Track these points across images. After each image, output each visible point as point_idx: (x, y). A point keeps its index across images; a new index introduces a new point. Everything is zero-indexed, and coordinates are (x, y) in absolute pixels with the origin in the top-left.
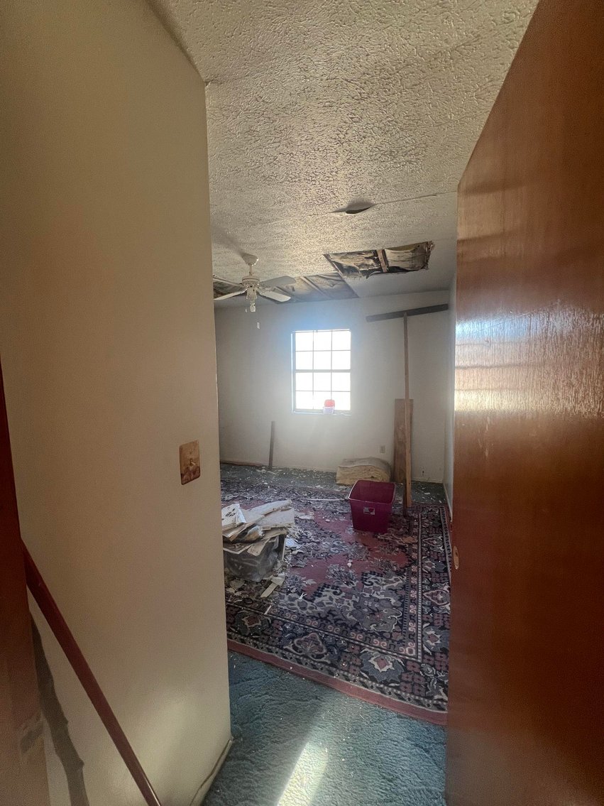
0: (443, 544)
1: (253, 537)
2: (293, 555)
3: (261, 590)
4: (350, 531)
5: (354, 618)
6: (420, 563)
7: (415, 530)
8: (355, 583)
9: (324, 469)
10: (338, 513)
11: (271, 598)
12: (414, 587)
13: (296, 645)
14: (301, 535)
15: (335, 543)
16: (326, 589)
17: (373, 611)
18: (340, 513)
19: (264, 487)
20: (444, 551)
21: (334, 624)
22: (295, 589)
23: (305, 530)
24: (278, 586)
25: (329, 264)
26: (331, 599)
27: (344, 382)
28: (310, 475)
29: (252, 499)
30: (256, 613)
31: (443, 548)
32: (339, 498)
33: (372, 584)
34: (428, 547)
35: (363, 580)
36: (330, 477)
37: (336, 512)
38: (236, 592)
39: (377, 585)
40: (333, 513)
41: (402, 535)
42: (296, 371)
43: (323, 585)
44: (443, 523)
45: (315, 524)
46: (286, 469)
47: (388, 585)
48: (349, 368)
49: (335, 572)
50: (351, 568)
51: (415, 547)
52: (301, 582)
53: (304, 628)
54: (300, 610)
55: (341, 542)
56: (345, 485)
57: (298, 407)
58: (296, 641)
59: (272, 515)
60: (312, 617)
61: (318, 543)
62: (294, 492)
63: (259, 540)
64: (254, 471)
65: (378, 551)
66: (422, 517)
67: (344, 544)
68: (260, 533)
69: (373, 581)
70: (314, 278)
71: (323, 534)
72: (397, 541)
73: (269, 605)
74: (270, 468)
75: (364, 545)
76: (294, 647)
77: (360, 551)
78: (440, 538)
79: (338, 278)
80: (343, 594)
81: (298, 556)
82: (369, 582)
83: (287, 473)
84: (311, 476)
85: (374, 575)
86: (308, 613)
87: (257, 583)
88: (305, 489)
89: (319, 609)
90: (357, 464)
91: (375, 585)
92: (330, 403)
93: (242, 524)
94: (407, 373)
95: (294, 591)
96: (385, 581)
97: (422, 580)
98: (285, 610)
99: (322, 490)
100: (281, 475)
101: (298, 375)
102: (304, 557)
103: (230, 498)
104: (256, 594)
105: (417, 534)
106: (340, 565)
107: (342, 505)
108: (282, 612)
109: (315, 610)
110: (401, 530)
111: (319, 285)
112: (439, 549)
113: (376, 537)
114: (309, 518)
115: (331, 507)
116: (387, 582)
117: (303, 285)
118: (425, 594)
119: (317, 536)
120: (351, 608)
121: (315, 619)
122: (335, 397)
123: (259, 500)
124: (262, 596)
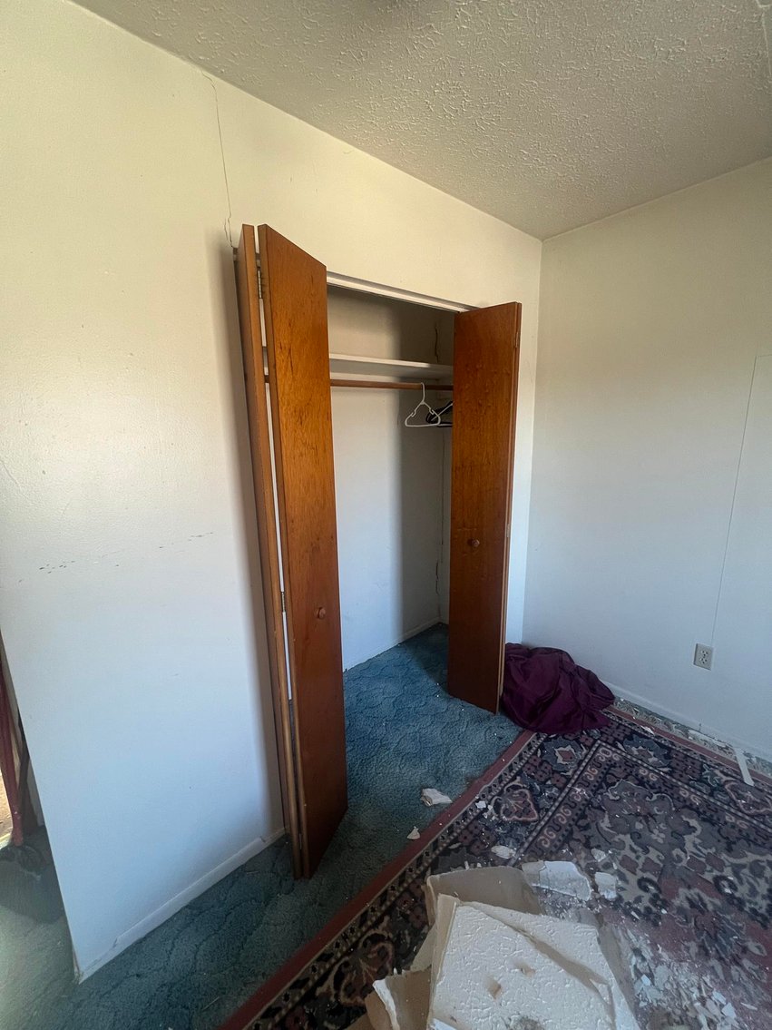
13: (381, 944)
58: (390, 947)
76: (377, 939)
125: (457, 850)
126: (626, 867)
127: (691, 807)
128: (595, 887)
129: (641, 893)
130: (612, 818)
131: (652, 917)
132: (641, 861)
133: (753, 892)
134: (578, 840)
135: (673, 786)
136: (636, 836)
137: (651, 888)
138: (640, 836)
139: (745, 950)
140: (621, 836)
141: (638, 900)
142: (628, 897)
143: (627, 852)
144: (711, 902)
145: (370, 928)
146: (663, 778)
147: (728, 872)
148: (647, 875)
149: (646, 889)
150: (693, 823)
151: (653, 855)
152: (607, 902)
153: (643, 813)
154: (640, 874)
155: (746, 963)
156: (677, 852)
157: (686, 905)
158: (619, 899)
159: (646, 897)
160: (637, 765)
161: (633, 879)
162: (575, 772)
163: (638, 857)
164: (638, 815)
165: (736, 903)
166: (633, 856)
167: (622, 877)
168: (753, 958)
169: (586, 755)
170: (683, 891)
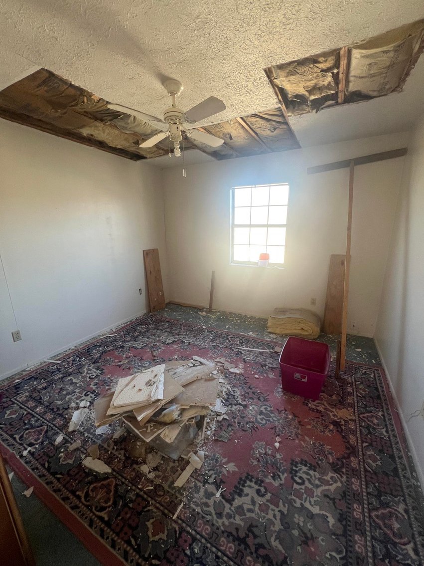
0: (386, 425)
1: (167, 419)
2: (218, 421)
3: (177, 474)
4: (278, 394)
5: (280, 548)
6: (361, 453)
7: (350, 400)
8: (283, 477)
9: (257, 316)
10: (267, 367)
11: (185, 490)
12: (357, 497)
14: (228, 394)
15: (262, 409)
16: (248, 483)
17: (306, 537)
18: (269, 367)
19: (201, 331)
20: (389, 437)
21: (255, 555)
22: (214, 476)
23: (234, 386)
24: (196, 469)
25: (271, 90)
26: (253, 502)
27: (279, 236)
28: (244, 320)
29: (189, 344)
30: (164, 513)
31: (387, 432)
32: (269, 349)
33: (303, 483)
34: (368, 427)
35: (293, 473)
36: (261, 324)
37: (265, 365)
38: (150, 472)
39: (310, 486)
40: (262, 366)
41: (335, 405)
42: (234, 226)
43: (245, 475)
44: (381, 393)
45: (243, 381)
46: (224, 313)
47: (324, 488)
48: (285, 222)
49: (260, 454)
50: (278, 450)
51: (352, 426)
52: (221, 466)
53: (217, 557)
54: (215, 517)
55: (269, 409)
56: (275, 334)
57: (236, 259)
59: (194, 386)
60: (230, 534)
61: (245, 406)
62: (228, 339)
63: (174, 422)
64: (197, 313)
65: (309, 427)
66: (356, 381)
67: (272, 412)
68: (175, 415)
69: (304, 476)
70: (253, 120)
71: (251, 395)
72: (331, 414)
73: (181, 501)
74: (210, 310)
75: (294, 415)
77: (289, 424)
78: (380, 414)
79: (280, 119)
80: (268, 496)
81: (224, 423)
82: (300, 478)
83: (224, 317)
84: (244, 322)
85: (306, 466)
86: (223, 524)
87: (174, 461)
88: (238, 336)
89: (238, 520)
90: (288, 315)
91: (307, 483)
92: (265, 257)
93: (158, 400)
94: (349, 228)
95: (211, 480)
96: (319, 479)
97: (367, 487)
98: (198, 513)
99: (253, 337)
100: (218, 319)
101: (236, 229)
102: (229, 425)
103: (170, 341)
104: (171, 479)
105: (352, 406)
106: (267, 444)
107: (271, 357)
108: (194, 516)
109: (232, 520)
110: (334, 397)
111: (258, 131)
112: (382, 434)
113: (307, 405)
114: (238, 372)
115: (260, 359)
116: (324, 482)
117: (241, 131)
118: (373, 514)
119: (244, 396)
120: (278, 526)
121: (231, 538)
122: (270, 251)
123: (196, 345)
124: (175, 485)
125: (49, 463)
126: (79, 399)
127: (62, 378)
128: (84, 407)
129: (89, 396)
130: (57, 400)
131: (97, 395)
132: (78, 394)
133: (95, 372)
134: (63, 412)
135: (52, 380)
136: (68, 394)
137: (88, 393)
138: (69, 393)
139: (109, 378)
140: (66, 398)
141: (91, 397)
142: (90, 399)
143: (73, 398)
144: (96, 381)
145: (81, 502)
146: (46, 382)
147: (88, 375)
148: (84, 393)
149: (88, 395)
150: (69, 378)
151: (77, 391)
152: (90, 405)
153: (60, 390)
154: (83, 395)
155: (112, 379)
156: (78, 385)
157: (96, 386)
158: (90, 402)
159: (91, 395)
160: (35, 388)
161: (84, 397)
162: (25, 410)
163: (77, 395)
164: (59, 392)
165: (97, 376)
166: (75, 396)
167: (83, 400)
168: (112, 376)
169: (18, 405)
170: (91, 386)
